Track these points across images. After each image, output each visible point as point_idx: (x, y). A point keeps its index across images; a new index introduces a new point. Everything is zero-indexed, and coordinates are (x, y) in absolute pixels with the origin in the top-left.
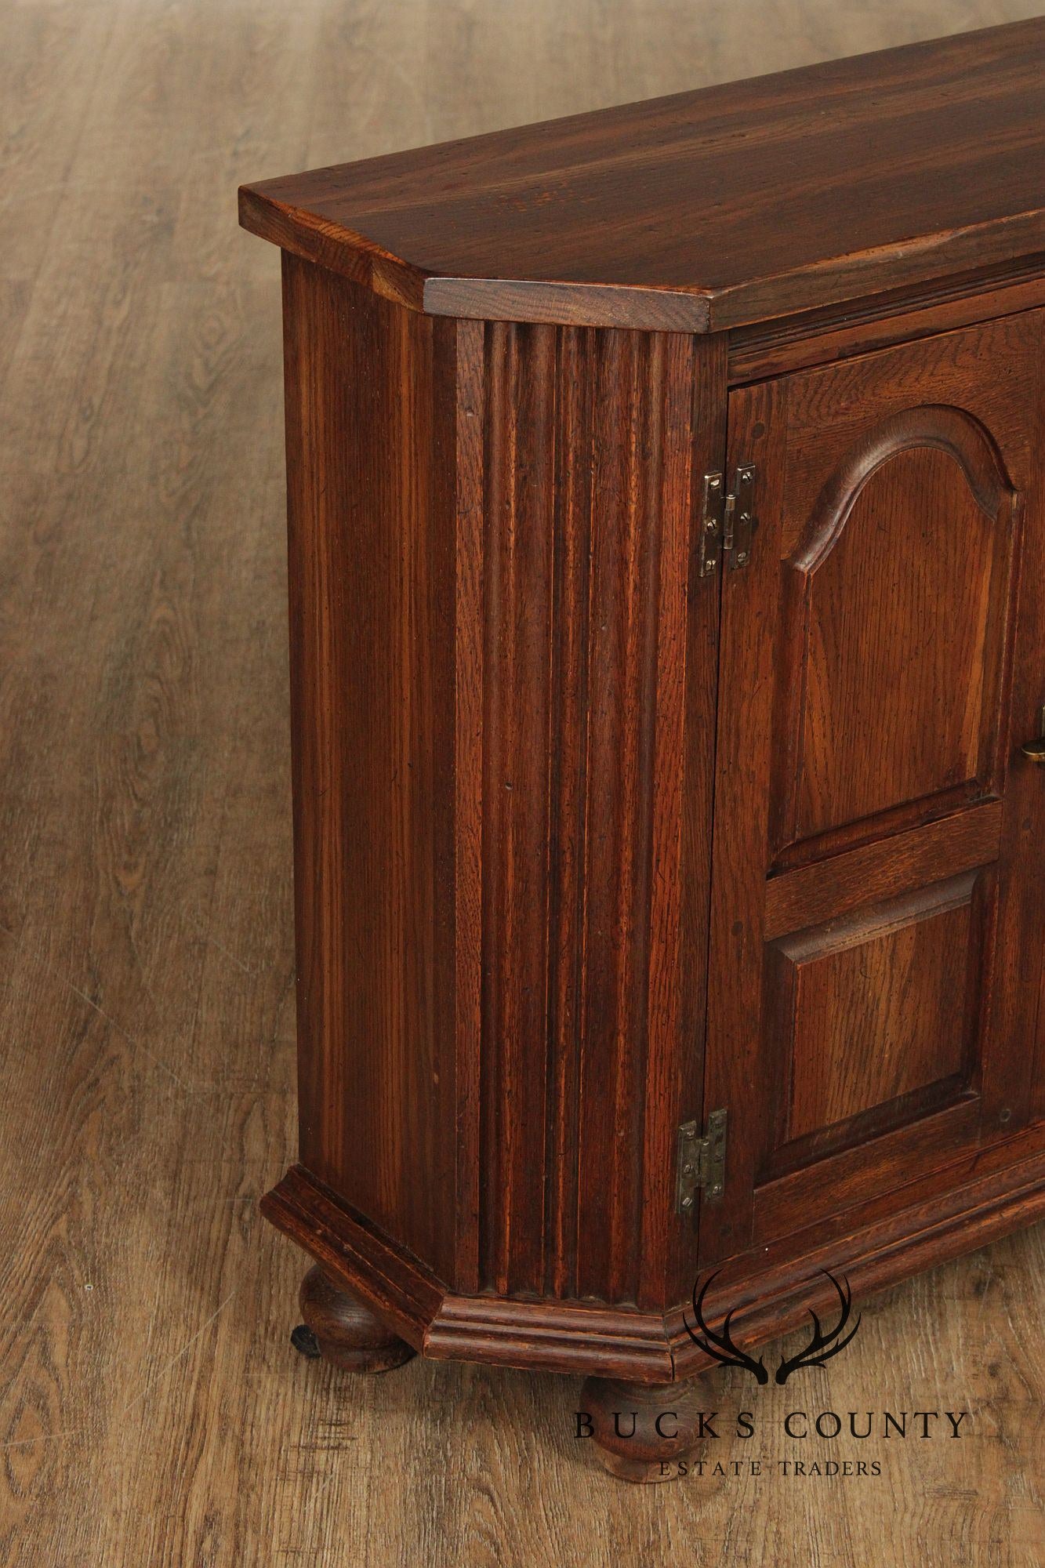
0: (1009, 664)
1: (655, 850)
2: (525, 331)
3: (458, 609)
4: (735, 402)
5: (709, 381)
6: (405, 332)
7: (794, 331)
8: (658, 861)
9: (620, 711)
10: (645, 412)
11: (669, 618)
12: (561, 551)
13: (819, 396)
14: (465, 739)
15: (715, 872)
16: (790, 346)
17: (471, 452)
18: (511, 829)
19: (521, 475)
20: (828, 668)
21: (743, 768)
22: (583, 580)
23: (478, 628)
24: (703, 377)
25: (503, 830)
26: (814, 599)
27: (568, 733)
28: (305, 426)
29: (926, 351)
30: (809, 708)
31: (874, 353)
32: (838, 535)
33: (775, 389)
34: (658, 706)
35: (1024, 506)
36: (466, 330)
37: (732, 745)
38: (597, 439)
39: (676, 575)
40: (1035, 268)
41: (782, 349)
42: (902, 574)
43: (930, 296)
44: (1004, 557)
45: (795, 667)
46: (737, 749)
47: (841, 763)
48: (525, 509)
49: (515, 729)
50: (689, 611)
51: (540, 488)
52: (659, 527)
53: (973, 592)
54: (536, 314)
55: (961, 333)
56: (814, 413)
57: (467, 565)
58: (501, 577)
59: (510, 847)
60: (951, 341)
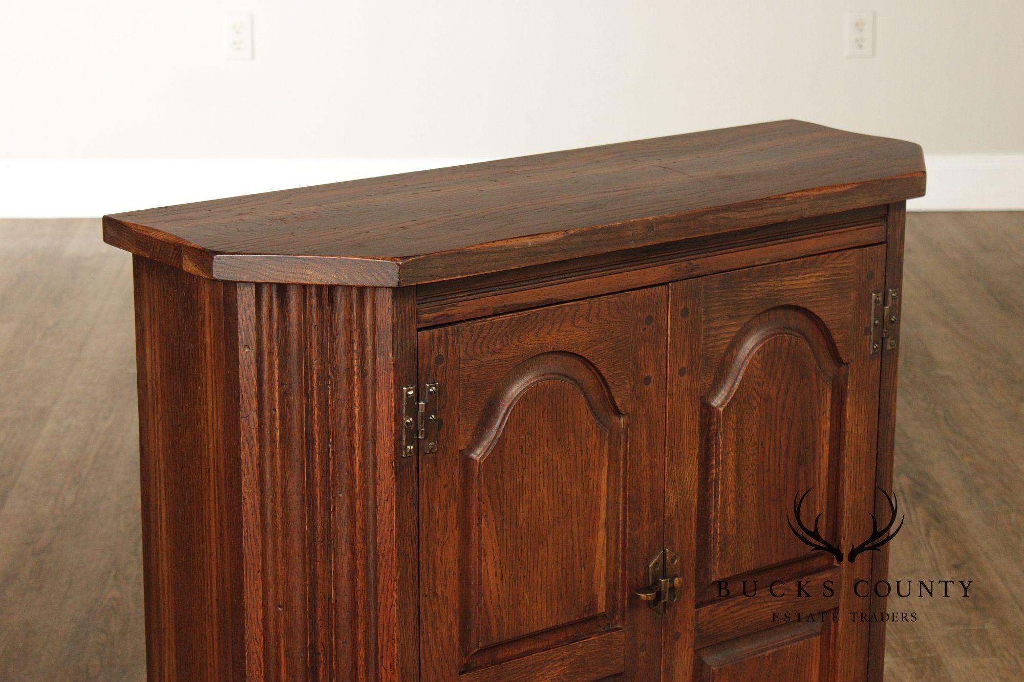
0: (624, 533)
1: (380, 650)
2: (282, 289)
3: (243, 484)
4: (423, 338)
5: (403, 323)
6: (207, 300)
7: (462, 295)
8: (382, 657)
9: (353, 552)
10: (363, 345)
11: (383, 485)
12: (310, 442)
13: (480, 340)
14: (250, 576)
15: (423, 666)
16: (459, 304)
17: (249, 376)
18: (282, 638)
19: (282, 391)
20: (496, 528)
21: (439, 593)
22: (325, 461)
23: (256, 497)
24: (400, 320)
25: (278, 640)
26: (484, 478)
27: (319, 569)
28: (149, 376)
29: (554, 315)
30: (485, 555)
31: (517, 313)
32: (499, 436)
33: (450, 333)
34: (378, 548)
35: (628, 425)
36: (243, 293)
37: (431, 577)
38: (332, 364)
39: (387, 455)
40: (626, 265)
41: (454, 306)
42: (545, 465)
43: (554, 278)
44: (617, 461)
45: (474, 526)
46: (434, 580)
47: (509, 595)
48: (286, 415)
49: (283, 568)
50: (396, 481)
51: (295, 400)
52: (374, 424)
53: (595, 482)
54: (286, 277)
55: (577, 305)
56: (479, 351)
57: (249, 452)
58: (271, 461)
59: (282, 650)
60: (571, 309)
